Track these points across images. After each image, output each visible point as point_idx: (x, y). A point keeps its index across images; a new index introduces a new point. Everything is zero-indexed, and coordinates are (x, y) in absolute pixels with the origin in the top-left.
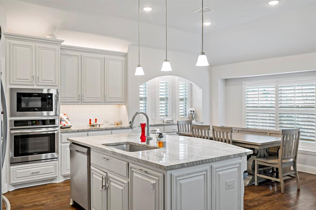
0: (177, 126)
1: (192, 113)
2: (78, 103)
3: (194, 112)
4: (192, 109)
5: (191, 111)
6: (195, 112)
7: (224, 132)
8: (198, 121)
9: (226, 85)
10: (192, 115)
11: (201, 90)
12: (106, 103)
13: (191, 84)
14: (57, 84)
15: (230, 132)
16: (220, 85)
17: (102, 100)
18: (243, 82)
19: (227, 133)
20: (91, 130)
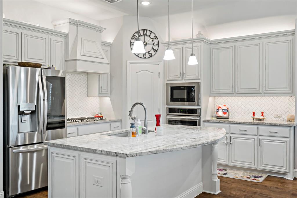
2: (233, 95)
12: (266, 95)
14: (199, 78)
17: (259, 91)
20: (233, 123)
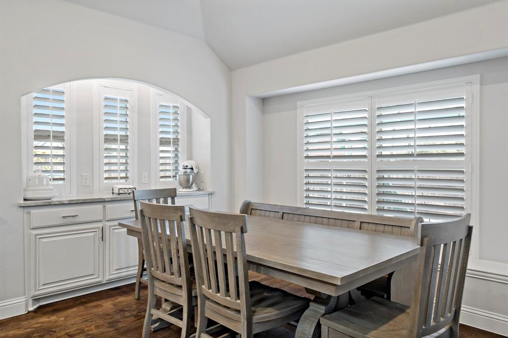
0: (133, 204)
1: (189, 171)
3: (192, 169)
4: (189, 164)
5: (186, 168)
6: (195, 171)
7: (220, 232)
8: (202, 190)
9: (263, 112)
10: (188, 175)
11: (209, 120)
13: (189, 110)
15: (238, 229)
16: (250, 109)
18: (299, 103)
19: (229, 233)
